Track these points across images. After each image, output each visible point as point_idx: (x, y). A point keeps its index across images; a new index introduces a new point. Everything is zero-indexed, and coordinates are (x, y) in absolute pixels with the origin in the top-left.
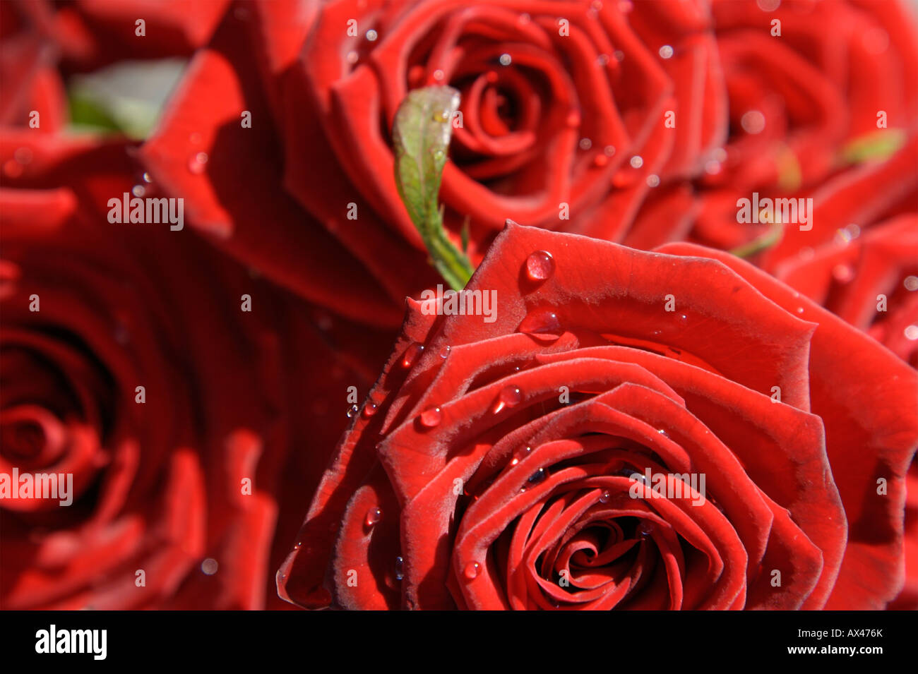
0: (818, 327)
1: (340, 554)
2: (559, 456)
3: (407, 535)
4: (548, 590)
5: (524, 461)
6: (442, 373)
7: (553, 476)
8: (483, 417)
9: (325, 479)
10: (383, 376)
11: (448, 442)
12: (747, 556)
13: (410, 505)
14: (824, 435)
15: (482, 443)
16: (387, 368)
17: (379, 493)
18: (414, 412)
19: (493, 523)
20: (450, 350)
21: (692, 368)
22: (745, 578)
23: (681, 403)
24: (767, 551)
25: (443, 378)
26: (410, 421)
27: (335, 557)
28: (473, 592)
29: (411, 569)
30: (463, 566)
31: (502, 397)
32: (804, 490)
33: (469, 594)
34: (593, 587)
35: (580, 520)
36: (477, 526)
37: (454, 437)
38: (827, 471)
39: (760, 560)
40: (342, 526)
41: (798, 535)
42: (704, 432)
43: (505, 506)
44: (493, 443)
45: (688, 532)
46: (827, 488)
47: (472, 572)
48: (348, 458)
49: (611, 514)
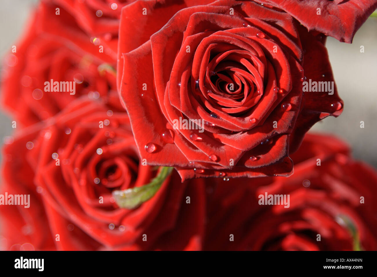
0: (123, 53)
1: (270, 163)
2: (204, 113)
3: (253, 145)
4: (247, 94)
5: (211, 123)
6: (199, 161)
7: (212, 111)
8: (205, 142)
9: (251, 177)
10: (211, 176)
11: (219, 148)
12: (204, 39)
13: (244, 150)
14: (155, 33)
15: (213, 136)
16: (207, 176)
17: (245, 161)
18: (215, 163)
19: (235, 122)
20: (191, 162)
21: (156, 85)
22: (211, 35)
23: (168, 83)
24: (200, 32)
25: (200, 160)
26: (218, 163)
27: (272, 164)
28: (259, 117)
29: (263, 138)
30: (253, 125)
31: (196, 140)
32: (175, 31)
33: (260, 118)
34: (239, 79)
35: (220, 95)
36: (239, 127)
37: (216, 147)
38: (165, 27)
39: (203, 33)
40: (261, 166)
41: (190, 26)
42: (173, 72)
43: (228, 121)
44: (212, 134)
45: (206, 61)
46: (170, 24)
47: (253, 120)
48: (241, 173)
49: (214, 87)
